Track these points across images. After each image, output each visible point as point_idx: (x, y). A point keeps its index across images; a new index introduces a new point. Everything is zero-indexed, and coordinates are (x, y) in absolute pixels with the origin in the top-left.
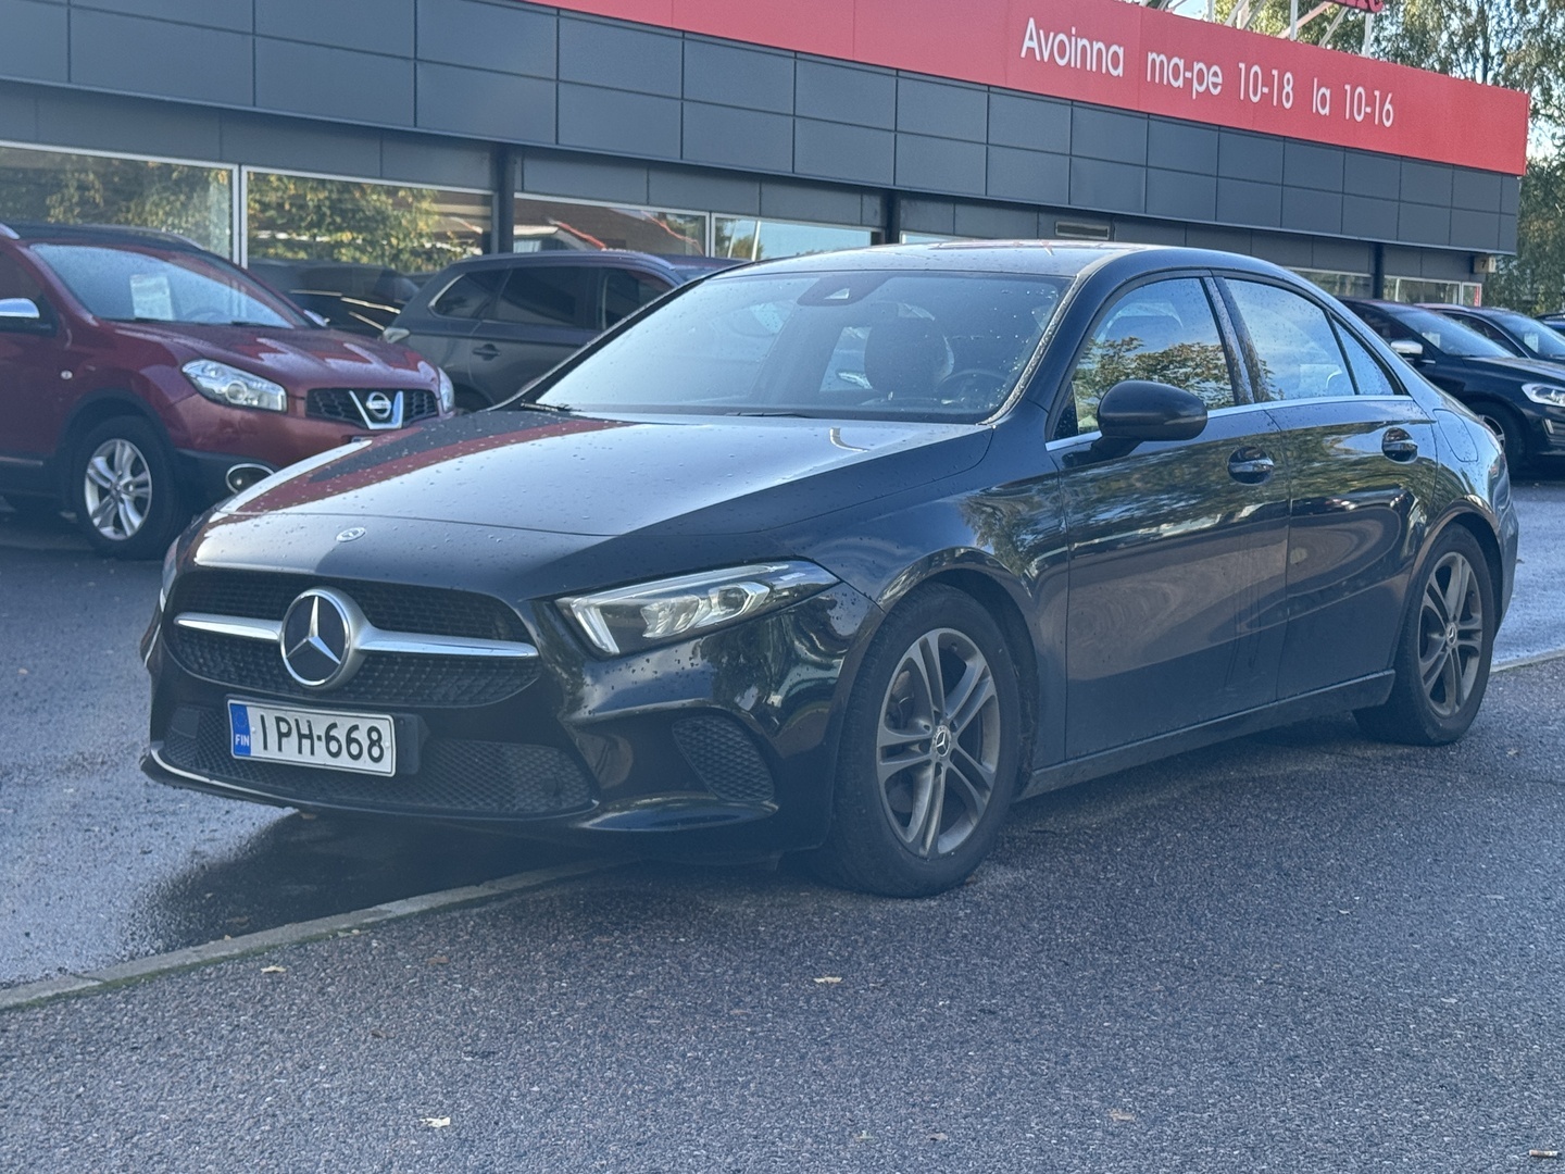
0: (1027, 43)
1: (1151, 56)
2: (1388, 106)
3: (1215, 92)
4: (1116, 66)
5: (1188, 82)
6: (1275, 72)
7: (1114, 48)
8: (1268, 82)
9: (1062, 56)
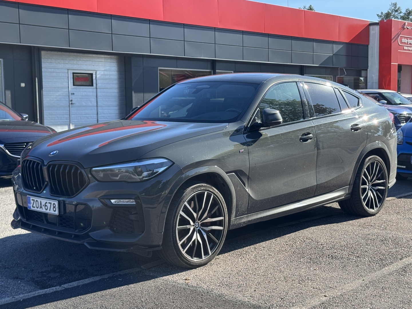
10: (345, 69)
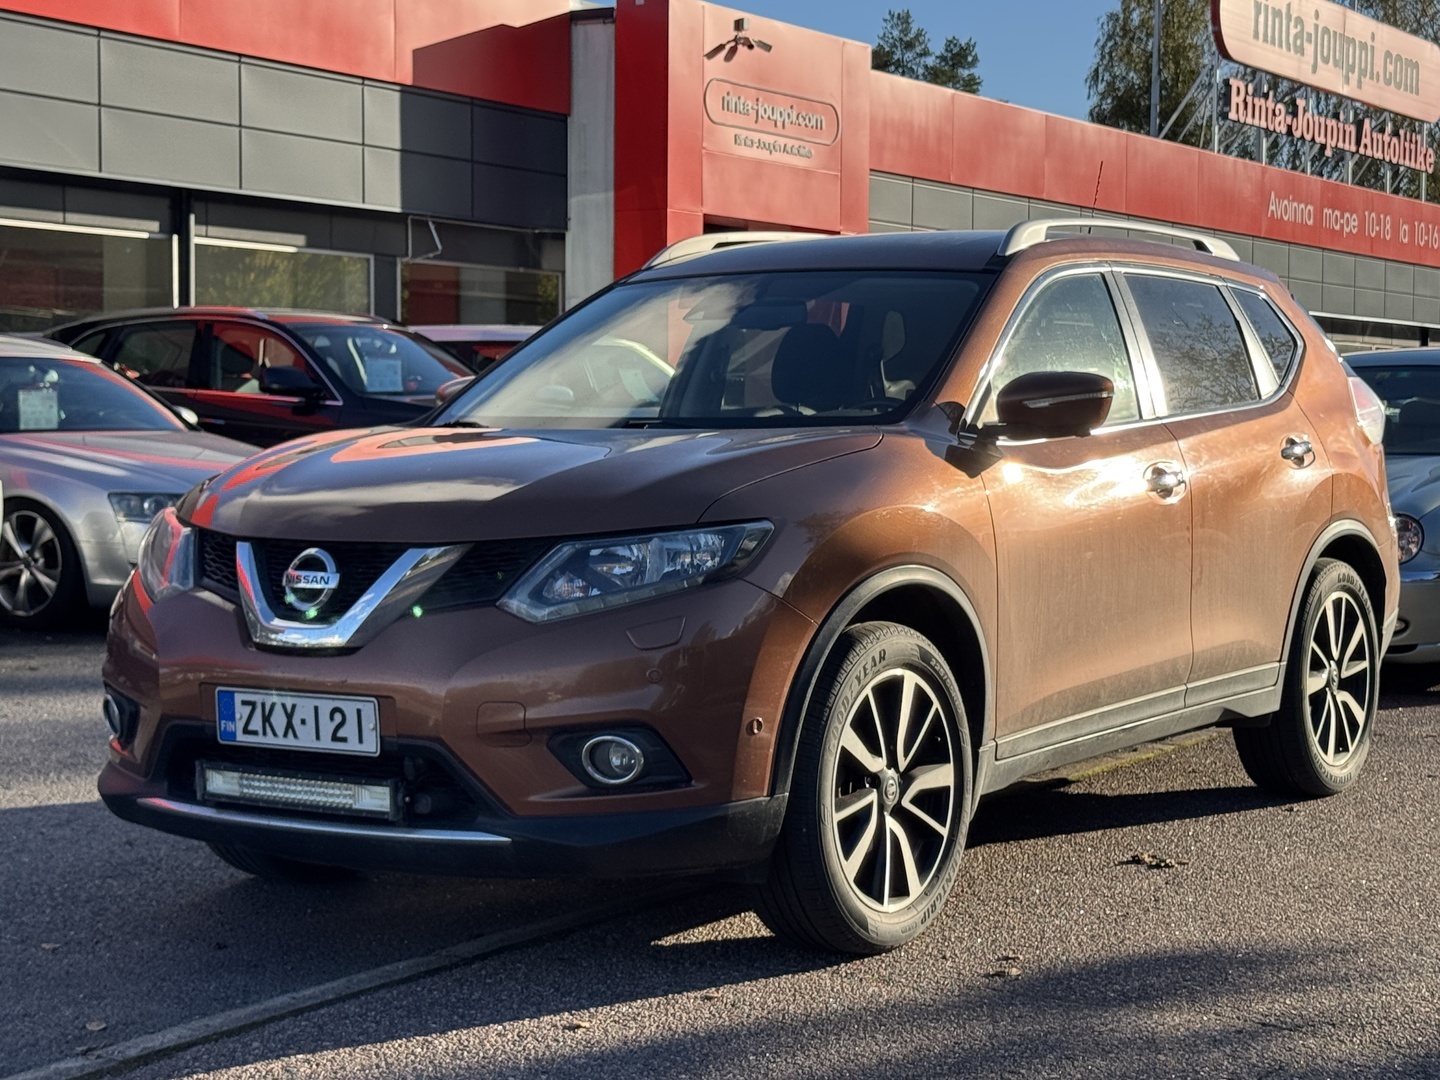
0: (1272, 208)
1: (1326, 210)
2: (1436, 235)
3: (1354, 231)
4: (1309, 219)
5: (1342, 225)
6: (1382, 216)
7: (1310, 207)
8: (1379, 224)
9: (1286, 214)
10: (434, 223)
